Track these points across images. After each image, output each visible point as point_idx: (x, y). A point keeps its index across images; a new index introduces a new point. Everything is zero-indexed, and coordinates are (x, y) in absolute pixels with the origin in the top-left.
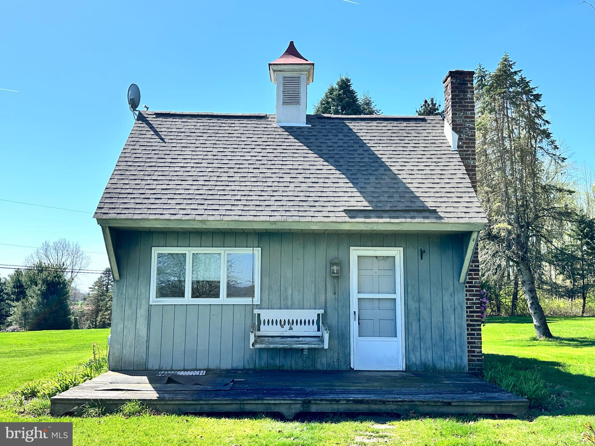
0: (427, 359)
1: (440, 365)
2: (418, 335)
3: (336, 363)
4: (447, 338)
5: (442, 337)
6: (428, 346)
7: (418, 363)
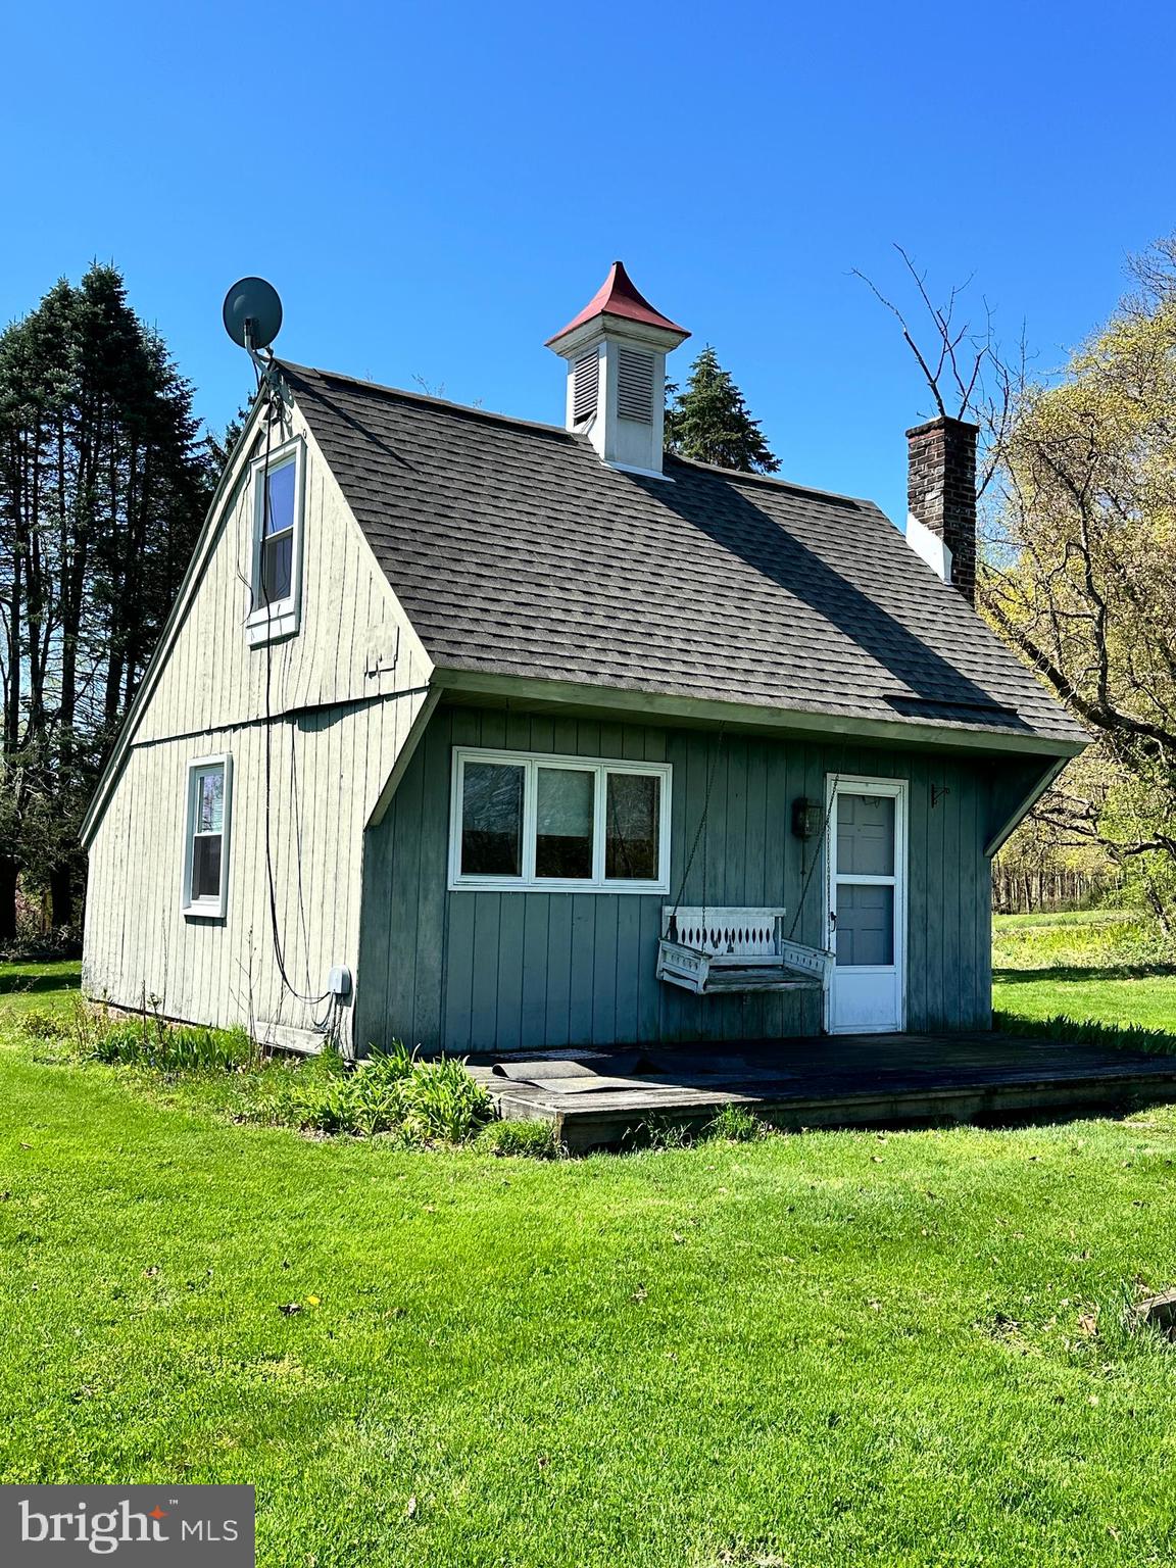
0: (935, 1007)
1: (955, 1018)
2: (923, 961)
3: (797, 1023)
4: (964, 964)
5: (956, 964)
6: (936, 981)
7: (922, 1016)
